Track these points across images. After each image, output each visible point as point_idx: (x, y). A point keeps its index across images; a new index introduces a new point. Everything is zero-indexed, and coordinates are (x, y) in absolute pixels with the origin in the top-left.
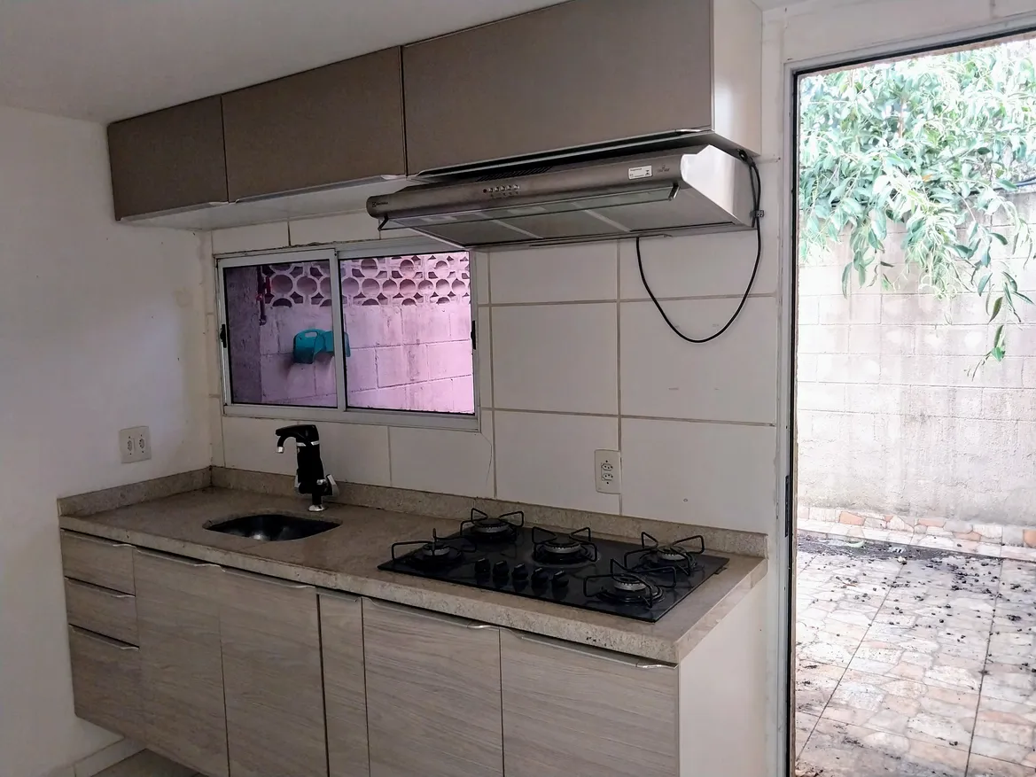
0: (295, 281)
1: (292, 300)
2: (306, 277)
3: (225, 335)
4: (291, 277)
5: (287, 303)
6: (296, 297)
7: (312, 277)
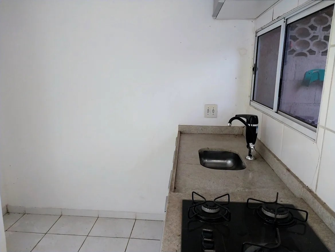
0: (312, 43)
1: (308, 54)
2: (320, 41)
3: (255, 69)
4: (310, 41)
5: (304, 55)
6: (312, 52)
7: (324, 41)
